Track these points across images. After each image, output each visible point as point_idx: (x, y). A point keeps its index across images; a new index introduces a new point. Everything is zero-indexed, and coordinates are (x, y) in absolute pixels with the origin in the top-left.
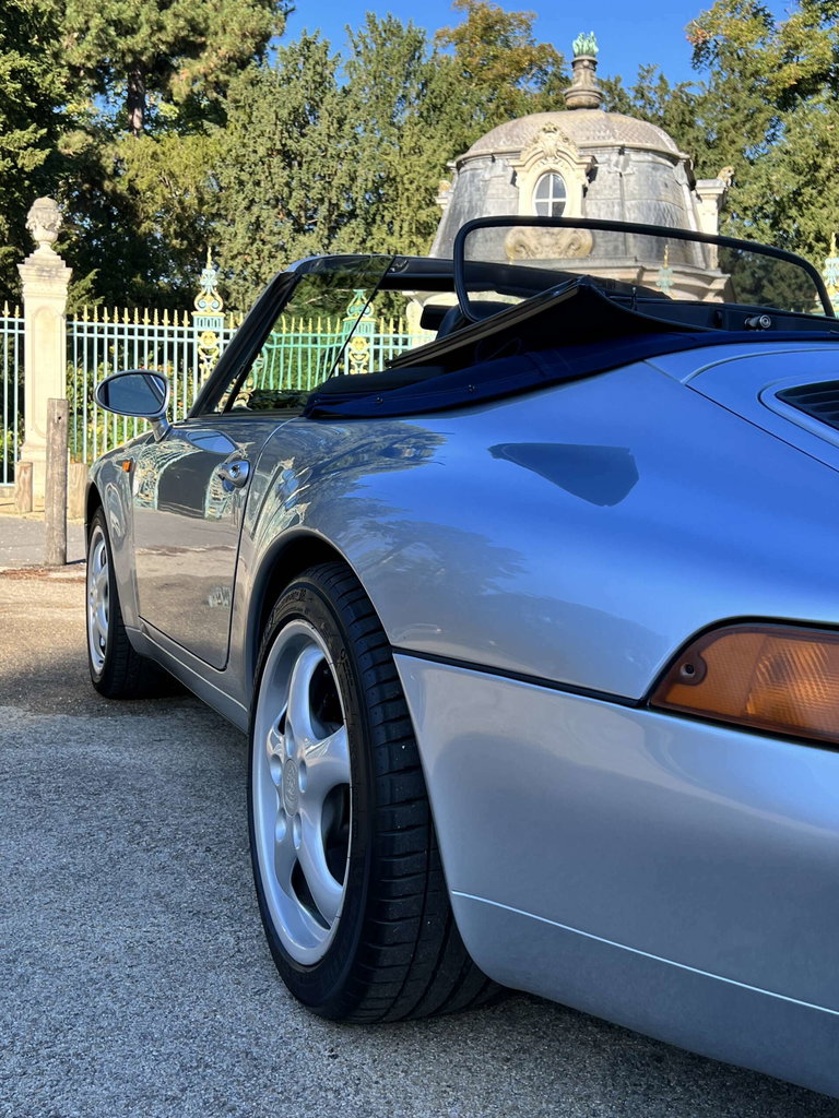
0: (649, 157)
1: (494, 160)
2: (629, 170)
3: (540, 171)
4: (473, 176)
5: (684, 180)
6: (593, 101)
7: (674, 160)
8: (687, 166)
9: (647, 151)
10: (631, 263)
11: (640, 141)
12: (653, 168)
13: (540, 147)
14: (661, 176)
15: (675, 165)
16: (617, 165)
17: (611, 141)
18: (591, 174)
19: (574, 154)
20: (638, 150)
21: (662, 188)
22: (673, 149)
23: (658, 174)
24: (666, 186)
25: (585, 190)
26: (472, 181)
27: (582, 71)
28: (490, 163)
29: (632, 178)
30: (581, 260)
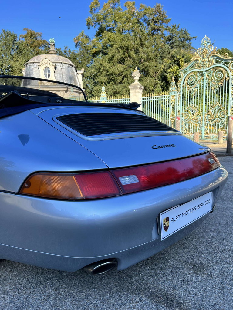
0: (67, 65)
1: (34, 64)
2: (63, 68)
3: (44, 67)
4: (30, 67)
5: (75, 70)
6: (55, 53)
7: (72, 66)
8: (75, 67)
9: (67, 64)
10: (65, 87)
12: (68, 68)
13: (44, 62)
14: (70, 69)
16: (61, 66)
17: (59, 61)
18: (55, 68)
19: (52, 64)
20: (65, 63)
21: (70, 72)
22: (72, 64)
25: (54, 71)
26: (29, 68)
27: (52, 46)
28: (33, 65)
29: (64, 69)
30: (55, 86)
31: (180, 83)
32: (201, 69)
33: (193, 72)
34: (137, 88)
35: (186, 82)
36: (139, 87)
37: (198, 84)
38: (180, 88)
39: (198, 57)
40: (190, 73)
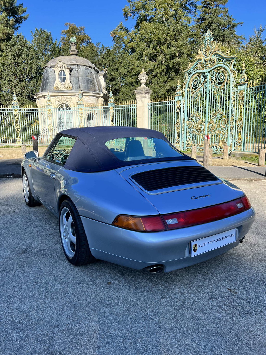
0: (84, 67)
1: (50, 68)
2: (80, 70)
3: (59, 70)
4: (47, 71)
5: (93, 72)
6: (76, 53)
8: (94, 68)
9: (84, 65)
10: (80, 91)
11: (82, 63)
12: (85, 70)
13: (59, 65)
15: (91, 68)
16: (77, 69)
17: (75, 63)
18: (71, 71)
19: (66, 66)
20: (82, 65)
21: (88, 74)
22: (91, 65)
23: (87, 71)
24: (89, 73)
25: (70, 75)
26: (46, 72)
27: (73, 46)
29: (81, 72)
30: (70, 90)
31: (185, 87)
32: (204, 70)
33: (196, 73)
34: (142, 93)
35: (190, 85)
36: (144, 91)
37: (201, 88)
38: (185, 92)
39: (201, 55)
40: (194, 74)
